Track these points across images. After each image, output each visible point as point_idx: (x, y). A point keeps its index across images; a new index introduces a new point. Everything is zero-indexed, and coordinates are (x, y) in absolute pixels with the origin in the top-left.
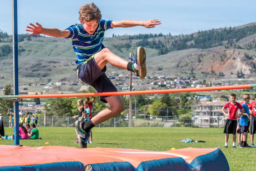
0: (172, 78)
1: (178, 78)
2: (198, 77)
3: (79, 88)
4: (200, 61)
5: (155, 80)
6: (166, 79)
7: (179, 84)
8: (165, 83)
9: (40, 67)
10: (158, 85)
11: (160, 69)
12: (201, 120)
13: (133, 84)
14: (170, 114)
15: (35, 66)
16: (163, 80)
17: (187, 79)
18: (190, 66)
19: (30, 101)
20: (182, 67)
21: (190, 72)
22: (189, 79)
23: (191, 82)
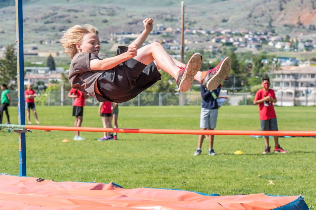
0: (241, 32)
1: (250, 33)
2: (279, 32)
3: (111, 48)
4: (282, 9)
5: (218, 35)
6: (232, 34)
7: (252, 41)
8: (231, 40)
9: (55, 17)
10: (222, 43)
11: (224, 21)
12: (282, 93)
13: (186, 41)
14: (238, 85)
15: (48, 16)
16: (229, 35)
17: (263, 35)
18: (268, 16)
19: (42, 66)
20: (255, 18)
21: (267, 24)
22: (266, 34)
23: (268, 38)
